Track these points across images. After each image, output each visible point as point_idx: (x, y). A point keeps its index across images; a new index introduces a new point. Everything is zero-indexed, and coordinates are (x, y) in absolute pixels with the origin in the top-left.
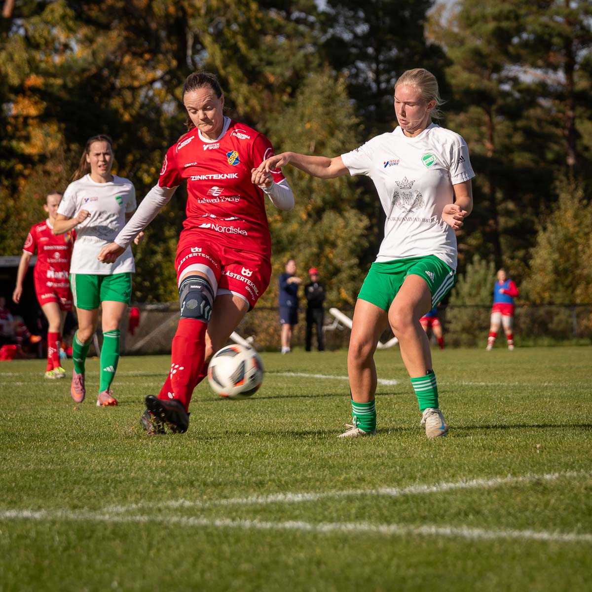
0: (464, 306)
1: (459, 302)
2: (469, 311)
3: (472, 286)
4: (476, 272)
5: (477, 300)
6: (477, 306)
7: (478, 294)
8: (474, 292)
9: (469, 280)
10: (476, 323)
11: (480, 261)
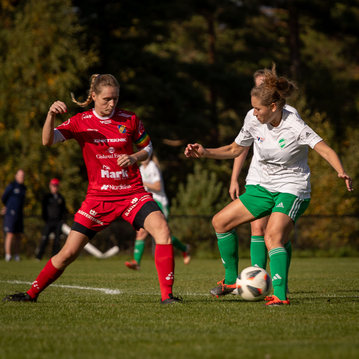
0: (185, 216)
1: (179, 212)
2: (190, 221)
3: (193, 197)
4: (197, 182)
5: (198, 211)
6: (197, 216)
7: (198, 204)
8: (195, 202)
9: (190, 189)
10: (197, 234)
11: (201, 171)
